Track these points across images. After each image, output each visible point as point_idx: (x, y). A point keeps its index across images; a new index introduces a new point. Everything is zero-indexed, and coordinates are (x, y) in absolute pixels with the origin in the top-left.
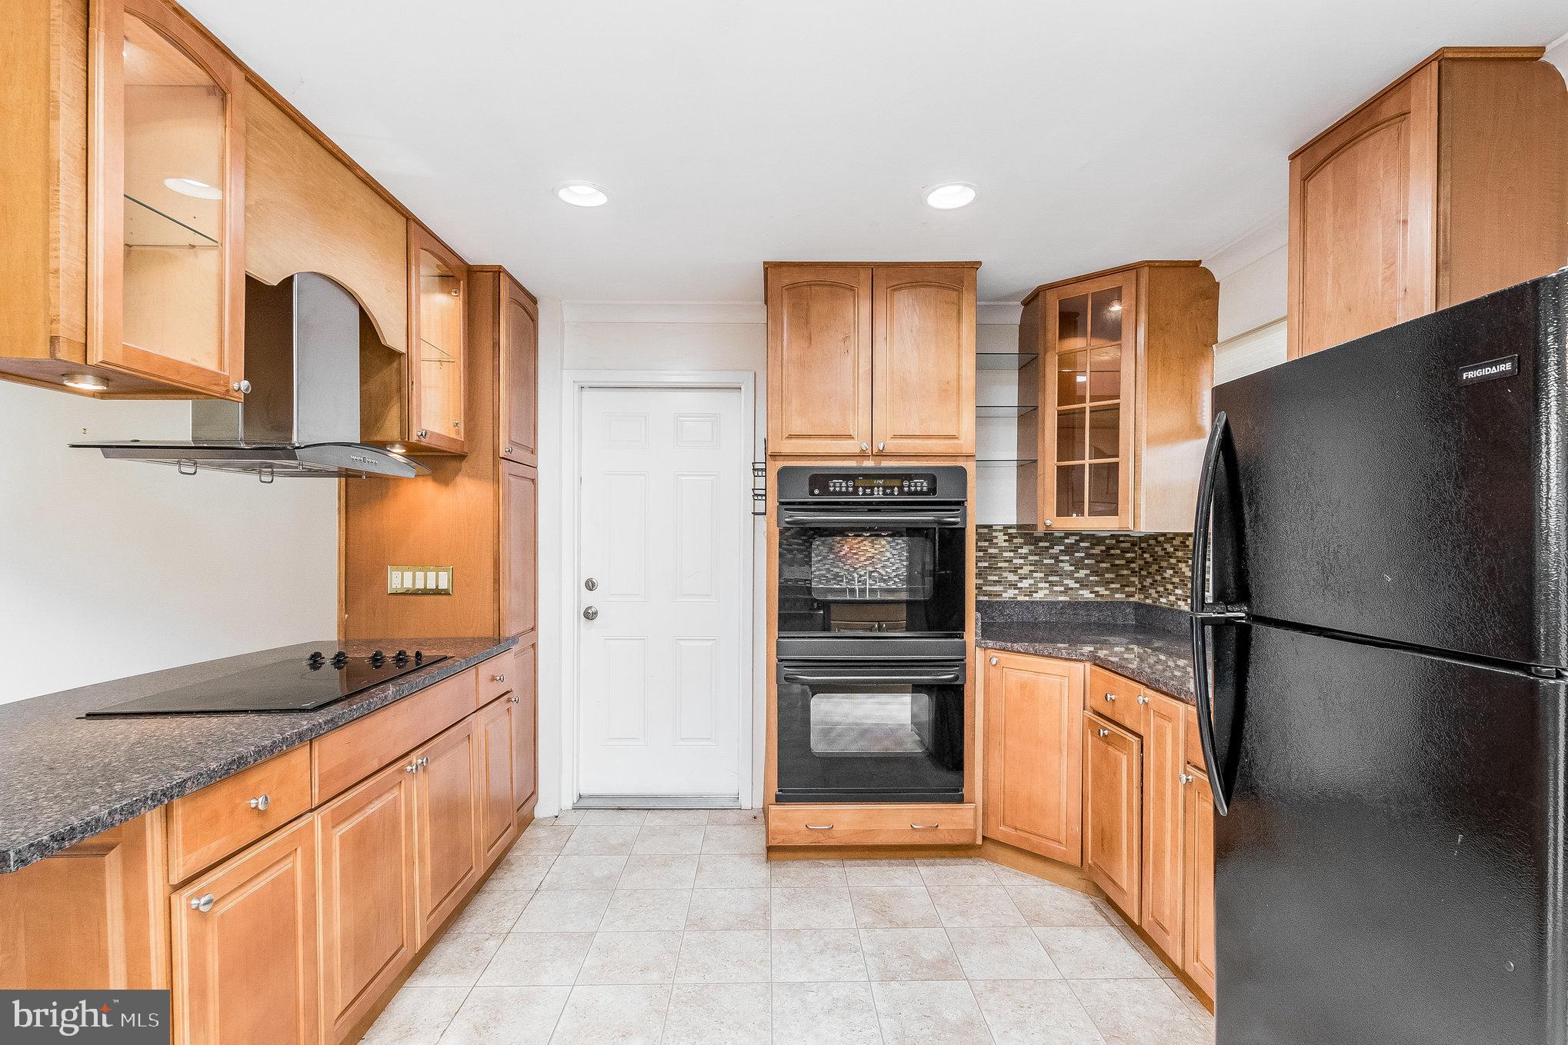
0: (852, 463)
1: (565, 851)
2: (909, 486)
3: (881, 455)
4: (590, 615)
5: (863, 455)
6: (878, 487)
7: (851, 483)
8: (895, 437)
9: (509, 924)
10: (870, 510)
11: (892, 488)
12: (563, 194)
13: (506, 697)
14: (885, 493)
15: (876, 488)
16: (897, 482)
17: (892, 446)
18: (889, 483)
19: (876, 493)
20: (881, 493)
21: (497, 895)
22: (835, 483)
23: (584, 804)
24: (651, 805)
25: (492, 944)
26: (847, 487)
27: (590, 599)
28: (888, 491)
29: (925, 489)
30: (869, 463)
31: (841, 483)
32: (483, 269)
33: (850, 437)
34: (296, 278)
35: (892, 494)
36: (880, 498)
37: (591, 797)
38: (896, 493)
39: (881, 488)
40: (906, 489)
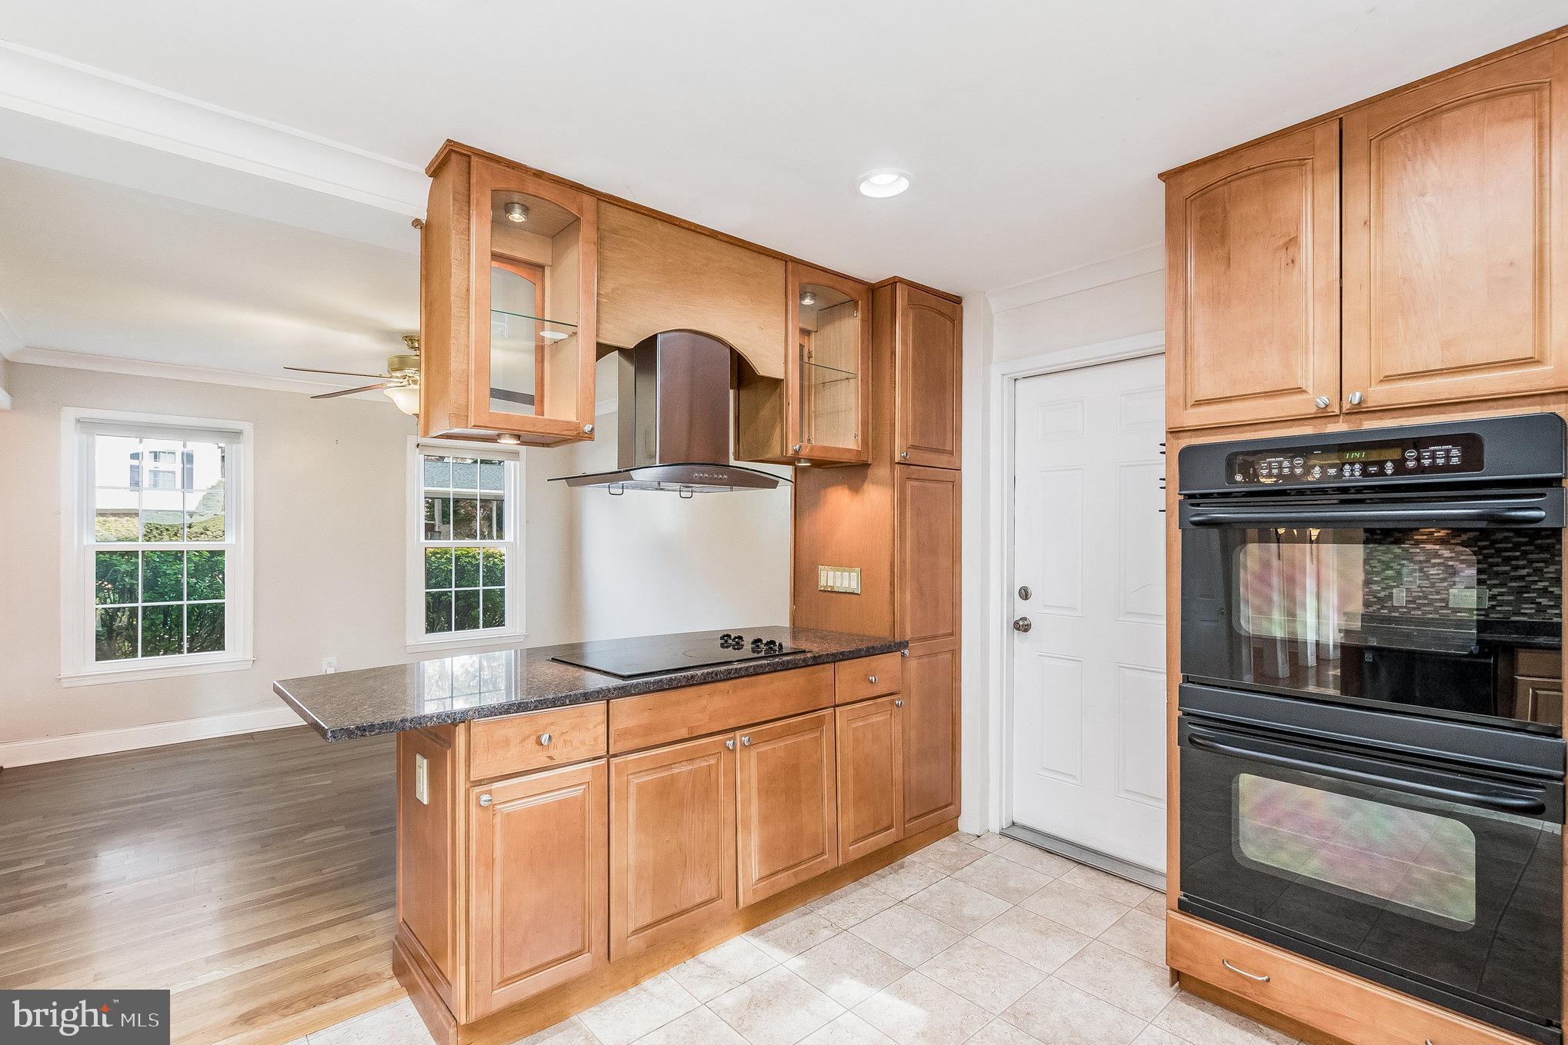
0: (1307, 430)
1: (958, 874)
2: (1418, 459)
3: (1359, 411)
4: (1022, 626)
5: (1323, 415)
6: (1352, 464)
7: (1299, 461)
8: (1388, 379)
9: (852, 922)
10: (1343, 502)
11: (1381, 464)
12: (865, 189)
13: (892, 697)
14: (1365, 473)
15: (1347, 467)
16: (1396, 454)
17: (1381, 395)
18: (1375, 456)
19: (1347, 474)
20: (1357, 474)
21: (867, 890)
22: (1270, 463)
23: (1013, 832)
24: (1083, 858)
25: (826, 933)
26: (1292, 468)
27: (1023, 609)
28: (1373, 469)
29: (1455, 461)
30: (1340, 427)
31: (1280, 463)
32: (882, 285)
33: (1300, 391)
34: (659, 339)
35: (1382, 473)
36: (1358, 481)
37: (1024, 828)
38: (1389, 472)
39: (1357, 466)
40: (1411, 464)
